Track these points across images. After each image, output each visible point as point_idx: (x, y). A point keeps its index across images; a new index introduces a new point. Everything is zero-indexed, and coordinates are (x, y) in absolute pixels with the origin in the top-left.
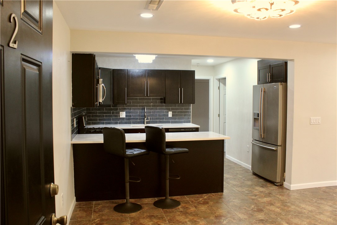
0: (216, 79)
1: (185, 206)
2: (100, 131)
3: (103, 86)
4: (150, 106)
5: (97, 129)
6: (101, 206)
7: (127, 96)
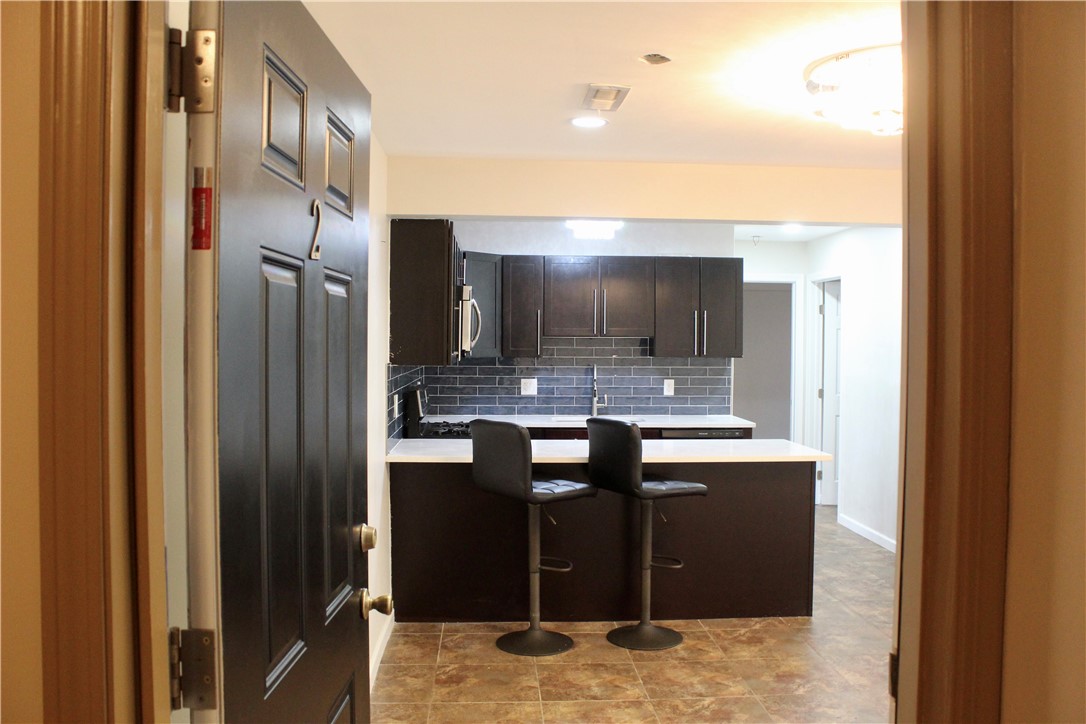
0: (814, 282)
1: (694, 646)
2: (463, 432)
3: (473, 305)
4: (608, 362)
5: (454, 425)
6: (463, 634)
7: (543, 334)
